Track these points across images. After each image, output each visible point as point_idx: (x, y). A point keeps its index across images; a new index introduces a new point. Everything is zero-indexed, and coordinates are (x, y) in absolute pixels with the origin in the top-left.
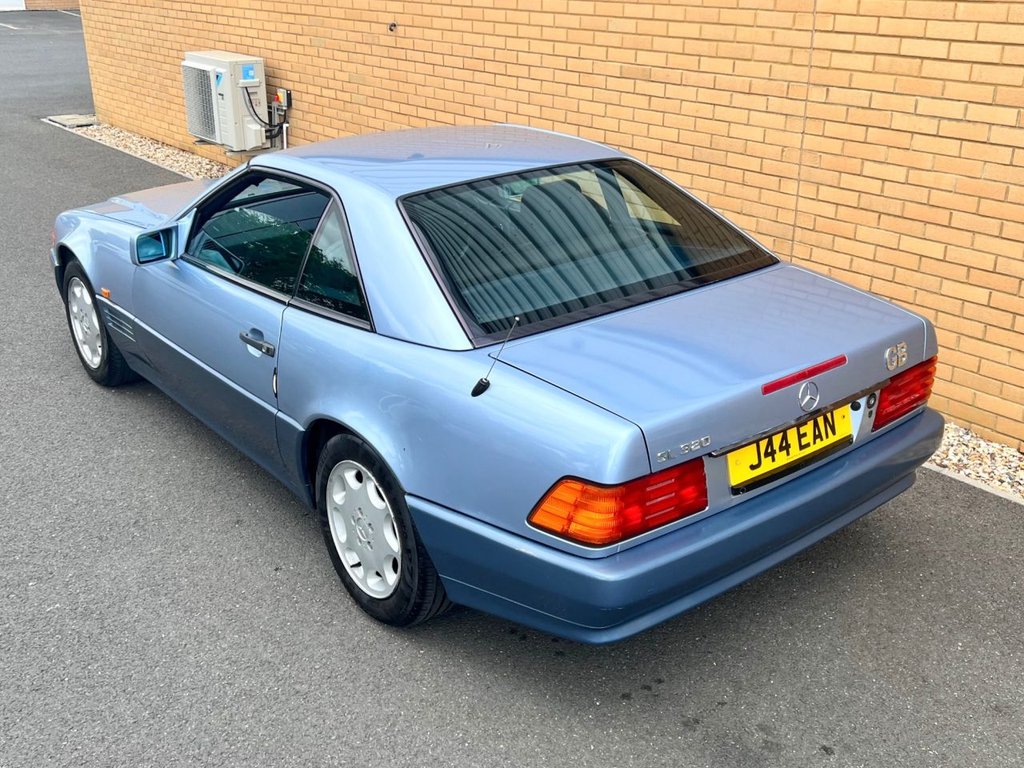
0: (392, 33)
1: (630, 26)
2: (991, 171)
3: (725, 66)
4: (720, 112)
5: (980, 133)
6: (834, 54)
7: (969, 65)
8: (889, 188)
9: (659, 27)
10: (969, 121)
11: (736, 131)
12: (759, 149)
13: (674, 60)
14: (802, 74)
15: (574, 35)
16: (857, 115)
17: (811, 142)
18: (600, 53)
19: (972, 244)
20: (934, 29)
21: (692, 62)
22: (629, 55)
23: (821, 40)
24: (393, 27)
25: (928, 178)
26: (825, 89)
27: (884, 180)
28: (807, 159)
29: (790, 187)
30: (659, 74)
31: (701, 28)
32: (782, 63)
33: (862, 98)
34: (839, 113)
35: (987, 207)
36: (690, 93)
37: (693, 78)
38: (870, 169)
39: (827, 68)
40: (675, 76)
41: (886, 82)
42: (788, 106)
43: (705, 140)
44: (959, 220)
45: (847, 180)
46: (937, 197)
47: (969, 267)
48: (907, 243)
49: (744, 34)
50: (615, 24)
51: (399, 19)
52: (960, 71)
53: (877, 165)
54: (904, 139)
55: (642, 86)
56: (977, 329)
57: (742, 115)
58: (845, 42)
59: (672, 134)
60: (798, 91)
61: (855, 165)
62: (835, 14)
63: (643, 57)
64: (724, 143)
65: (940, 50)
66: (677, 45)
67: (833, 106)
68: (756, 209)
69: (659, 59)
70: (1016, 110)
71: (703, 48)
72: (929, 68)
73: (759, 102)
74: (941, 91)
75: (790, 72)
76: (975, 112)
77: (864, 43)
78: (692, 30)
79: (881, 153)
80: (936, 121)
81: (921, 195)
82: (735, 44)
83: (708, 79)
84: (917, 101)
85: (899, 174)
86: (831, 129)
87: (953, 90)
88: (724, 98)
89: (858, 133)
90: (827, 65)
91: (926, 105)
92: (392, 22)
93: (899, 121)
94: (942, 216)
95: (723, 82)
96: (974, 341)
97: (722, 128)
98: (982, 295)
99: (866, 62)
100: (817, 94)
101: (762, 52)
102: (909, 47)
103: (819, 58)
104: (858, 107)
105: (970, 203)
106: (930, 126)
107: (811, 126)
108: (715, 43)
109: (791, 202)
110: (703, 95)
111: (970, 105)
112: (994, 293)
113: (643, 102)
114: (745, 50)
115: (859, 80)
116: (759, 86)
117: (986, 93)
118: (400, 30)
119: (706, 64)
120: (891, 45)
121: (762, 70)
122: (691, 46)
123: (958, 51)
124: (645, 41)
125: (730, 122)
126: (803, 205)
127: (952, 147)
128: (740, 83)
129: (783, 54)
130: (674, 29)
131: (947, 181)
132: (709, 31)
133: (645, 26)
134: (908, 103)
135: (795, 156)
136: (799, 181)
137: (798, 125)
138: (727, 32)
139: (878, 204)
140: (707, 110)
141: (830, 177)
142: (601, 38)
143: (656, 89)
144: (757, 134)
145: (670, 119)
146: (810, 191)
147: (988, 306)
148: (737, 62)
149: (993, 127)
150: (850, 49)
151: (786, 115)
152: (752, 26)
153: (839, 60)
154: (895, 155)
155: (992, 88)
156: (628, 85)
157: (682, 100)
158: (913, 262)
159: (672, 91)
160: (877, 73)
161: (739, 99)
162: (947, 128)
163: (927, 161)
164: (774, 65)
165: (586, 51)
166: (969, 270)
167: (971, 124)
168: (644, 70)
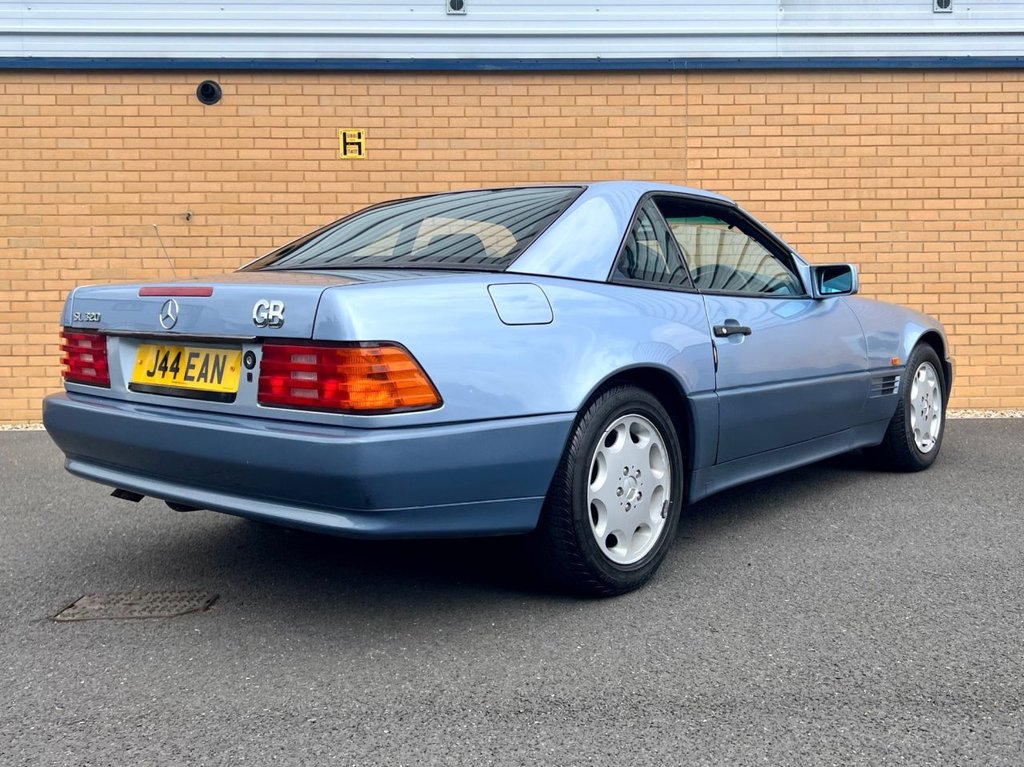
5: (808, 238)
52: (790, 206)
70: (826, 223)
102: (756, 195)
117: (807, 216)
149: (815, 234)
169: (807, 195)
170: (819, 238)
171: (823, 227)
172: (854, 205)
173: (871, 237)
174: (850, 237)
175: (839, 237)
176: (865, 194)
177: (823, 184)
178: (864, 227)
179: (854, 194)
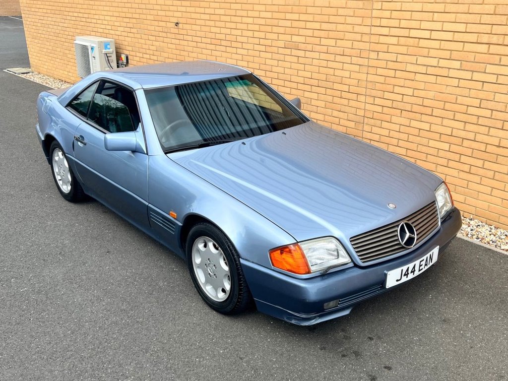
0: (177, 27)
1: (288, 24)
2: (450, 90)
3: (332, 42)
4: (331, 64)
5: (444, 72)
6: (381, 36)
7: (439, 42)
8: (406, 99)
9: (302, 24)
10: (440, 67)
11: (337, 73)
12: (348, 81)
13: (309, 40)
14: (366, 46)
15: (262, 28)
16: (391, 65)
17: (370, 78)
18: (275, 36)
19: (442, 123)
20: (425, 25)
21: (317, 41)
22: (288, 38)
23: (375, 30)
24: (177, 24)
25: (422, 94)
26: (377, 53)
27: (403, 95)
28: (370, 85)
29: (362, 98)
30: (302, 46)
31: (321, 24)
32: (358, 41)
33: (393, 57)
34: (383, 64)
35: (448, 106)
36: (316, 55)
37: (318, 48)
38: (397, 89)
39: (378, 43)
40: (309, 47)
41: (403, 50)
42: (361, 61)
43: (323, 77)
44: (436, 112)
45: (387, 95)
46: (426, 102)
47: (441, 134)
48: (414, 124)
49: (340, 27)
50: (282, 23)
51: (180, 20)
52: (436, 44)
53: (400, 88)
54: (411, 76)
55: (295, 52)
56: (444, 162)
57: (340, 66)
58: (385, 31)
59: (309, 75)
60: (364, 54)
61: (390, 88)
62: (381, 18)
63: (295, 38)
64: (332, 78)
65: (426, 34)
66: (310, 33)
67: (380, 61)
68: (347, 109)
69: (302, 39)
70: (460, 62)
71: (322, 34)
72: (423, 43)
73: (348, 59)
74: (427, 54)
75: (361, 45)
76: (443, 63)
77: (394, 32)
78: (317, 26)
79: (401, 82)
80: (425, 67)
81: (419, 101)
82: (336, 32)
83: (324, 49)
84: (417, 58)
85: (410, 92)
86: (380, 71)
87: (433, 53)
88: (332, 57)
89: (392, 73)
90: (377, 42)
91: (421, 60)
92: (176, 22)
93: (410, 68)
94: (429, 111)
95: (331, 50)
96: (443, 167)
97: (331, 71)
98: (446, 146)
99: (394, 40)
100: (373, 55)
101: (349, 36)
102: (413, 33)
103: (374, 39)
104: (391, 61)
105: (441, 105)
106: (423, 69)
107: (372, 70)
108: (327, 32)
109: (362, 106)
110: (323, 56)
111: (440, 60)
112: (452, 145)
113: (295, 59)
114: (341, 35)
115: (391, 49)
116: (347, 52)
117: (447, 54)
118: (180, 26)
119: (324, 41)
120: (405, 32)
121: (349, 44)
122: (317, 33)
123: (435, 35)
124: (295, 31)
125: (335, 69)
126: (368, 107)
127: (432, 79)
128: (339, 51)
129: (358, 37)
130: (309, 25)
131: (431, 94)
132: (324, 26)
133: (295, 24)
134: (413, 59)
135: (364, 84)
136: (366, 95)
137: (365, 70)
138: (333, 27)
139: (400, 105)
140: (324, 63)
141: (380, 94)
142: (275, 29)
143: (301, 53)
144: (347, 74)
145: (307, 67)
146: (371, 100)
147: (449, 151)
148: (337, 40)
149: (450, 70)
150: (387, 34)
151: (360, 65)
152: (344, 24)
153: (383, 39)
154: (408, 83)
155: (449, 52)
156: (288, 51)
157: (313, 59)
158: (416, 132)
159: (308, 54)
160: (399, 45)
161: (339, 58)
162: (431, 70)
163: (422, 86)
164: (354, 42)
165: (269, 36)
166: (440, 135)
167: (440, 68)
168: (295, 44)
169: (449, 36)
170: (453, 73)
171: (457, 64)
172: (484, 48)
173: (493, 79)
174: (477, 76)
175: (468, 75)
176: (494, 39)
177: (461, 28)
178: (490, 68)
179: (485, 38)
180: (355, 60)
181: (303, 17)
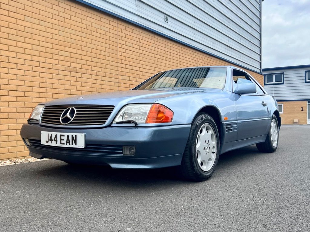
3: (99, 69)
4: (99, 82)
13: (84, 66)
14: (117, 72)
17: (120, 88)
18: (56, 62)
21: (90, 68)
22: (68, 64)
30: (79, 70)
32: (112, 69)
36: (90, 76)
37: (90, 72)
39: (121, 71)
40: (85, 71)
55: (73, 74)
57: (104, 83)
58: (124, 66)
60: (116, 77)
62: (122, 60)
63: (73, 65)
66: (85, 62)
67: (123, 80)
69: (79, 66)
71: (93, 64)
72: (137, 72)
73: (108, 79)
74: (139, 77)
75: (114, 72)
82: (101, 64)
83: (94, 73)
84: (136, 79)
86: (123, 85)
88: (99, 78)
89: (128, 86)
95: (99, 73)
99: (128, 71)
100: (120, 77)
101: (107, 66)
103: (120, 69)
107: (120, 85)
108: (96, 63)
110: (94, 77)
113: (74, 79)
114: (104, 66)
115: (127, 74)
116: (108, 75)
119: (94, 68)
120: (131, 67)
121: (108, 71)
122: (89, 63)
123: (141, 69)
124: (73, 60)
128: (103, 74)
130: (83, 57)
132: (94, 59)
137: (117, 84)
138: (99, 61)
140: (95, 81)
143: (79, 75)
145: (84, 84)
148: (102, 68)
151: (114, 82)
153: (123, 70)
156: (68, 73)
157: (87, 79)
159: (84, 75)
161: (103, 78)
168: (74, 69)
180: (112, 79)
181: (79, 52)
